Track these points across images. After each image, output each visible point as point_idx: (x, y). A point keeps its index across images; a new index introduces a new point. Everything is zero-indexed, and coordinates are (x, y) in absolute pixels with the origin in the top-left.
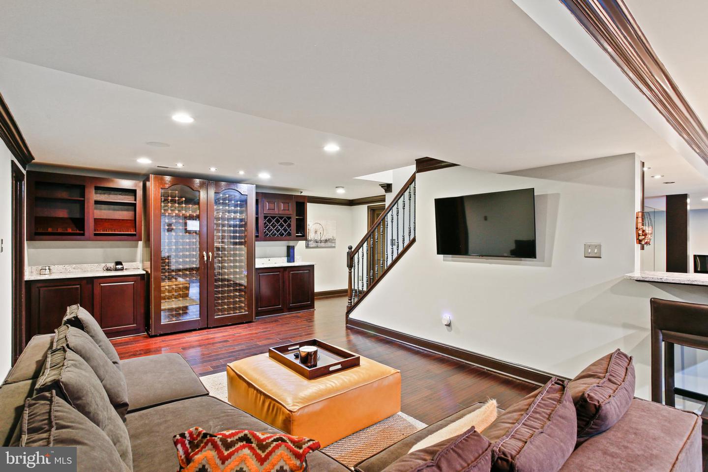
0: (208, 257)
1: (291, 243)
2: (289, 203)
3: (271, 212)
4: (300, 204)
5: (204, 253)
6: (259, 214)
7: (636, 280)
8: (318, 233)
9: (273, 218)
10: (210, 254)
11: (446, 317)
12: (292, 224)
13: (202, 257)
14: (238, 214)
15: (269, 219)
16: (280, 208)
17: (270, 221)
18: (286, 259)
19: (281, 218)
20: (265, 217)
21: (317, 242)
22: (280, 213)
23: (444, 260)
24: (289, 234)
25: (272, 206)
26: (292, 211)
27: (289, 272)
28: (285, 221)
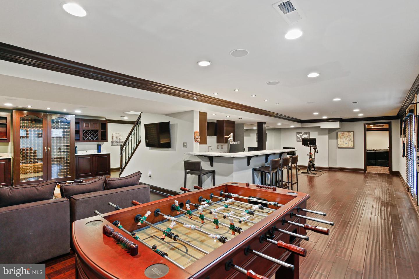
0: (48, 150)
1: (100, 143)
2: (97, 124)
3: (87, 128)
4: (104, 124)
5: (46, 148)
6: (80, 129)
7: (194, 155)
8: (118, 138)
9: (88, 131)
10: (49, 148)
11: (150, 173)
12: (99, 134)
13: (44, 150)
14: (66, 129)
15: (85, 131)
16: (92, 126)
17: (86, 132)
18: (96, 151)
19: (93, 131)
20: (84, 131)
21: (117, 143)
22: (92, 128)
23: (149, 150)
24: (97, 139)
25: (87, 125)
26: (99, 128)
27: (96, 157)
28: (95, 133)
